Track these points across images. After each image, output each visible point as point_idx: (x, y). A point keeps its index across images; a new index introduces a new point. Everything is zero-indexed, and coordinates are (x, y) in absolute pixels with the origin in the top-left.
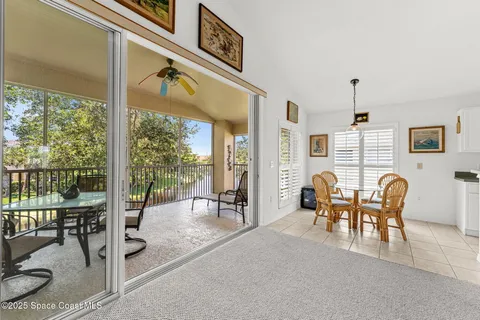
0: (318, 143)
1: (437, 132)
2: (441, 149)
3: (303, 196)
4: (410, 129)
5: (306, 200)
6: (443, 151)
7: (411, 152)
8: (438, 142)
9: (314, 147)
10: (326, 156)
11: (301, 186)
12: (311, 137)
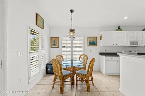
0: (54, 41)
1: (95, 39)
2: (96, 45)
3: (47, 68)
4: (88, 37)
5: (49, 70)
6: (97, 46)
7: (88, 46)
8: (95, 42)
9: (53, 43)
10: (58, 47)
11: (46, 63)
12: (51, 38)
